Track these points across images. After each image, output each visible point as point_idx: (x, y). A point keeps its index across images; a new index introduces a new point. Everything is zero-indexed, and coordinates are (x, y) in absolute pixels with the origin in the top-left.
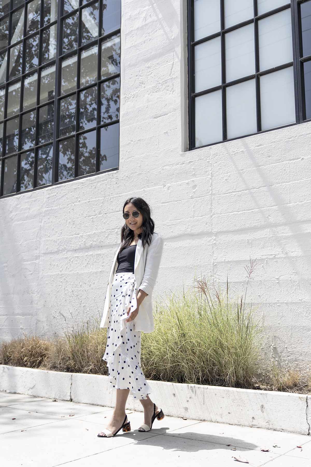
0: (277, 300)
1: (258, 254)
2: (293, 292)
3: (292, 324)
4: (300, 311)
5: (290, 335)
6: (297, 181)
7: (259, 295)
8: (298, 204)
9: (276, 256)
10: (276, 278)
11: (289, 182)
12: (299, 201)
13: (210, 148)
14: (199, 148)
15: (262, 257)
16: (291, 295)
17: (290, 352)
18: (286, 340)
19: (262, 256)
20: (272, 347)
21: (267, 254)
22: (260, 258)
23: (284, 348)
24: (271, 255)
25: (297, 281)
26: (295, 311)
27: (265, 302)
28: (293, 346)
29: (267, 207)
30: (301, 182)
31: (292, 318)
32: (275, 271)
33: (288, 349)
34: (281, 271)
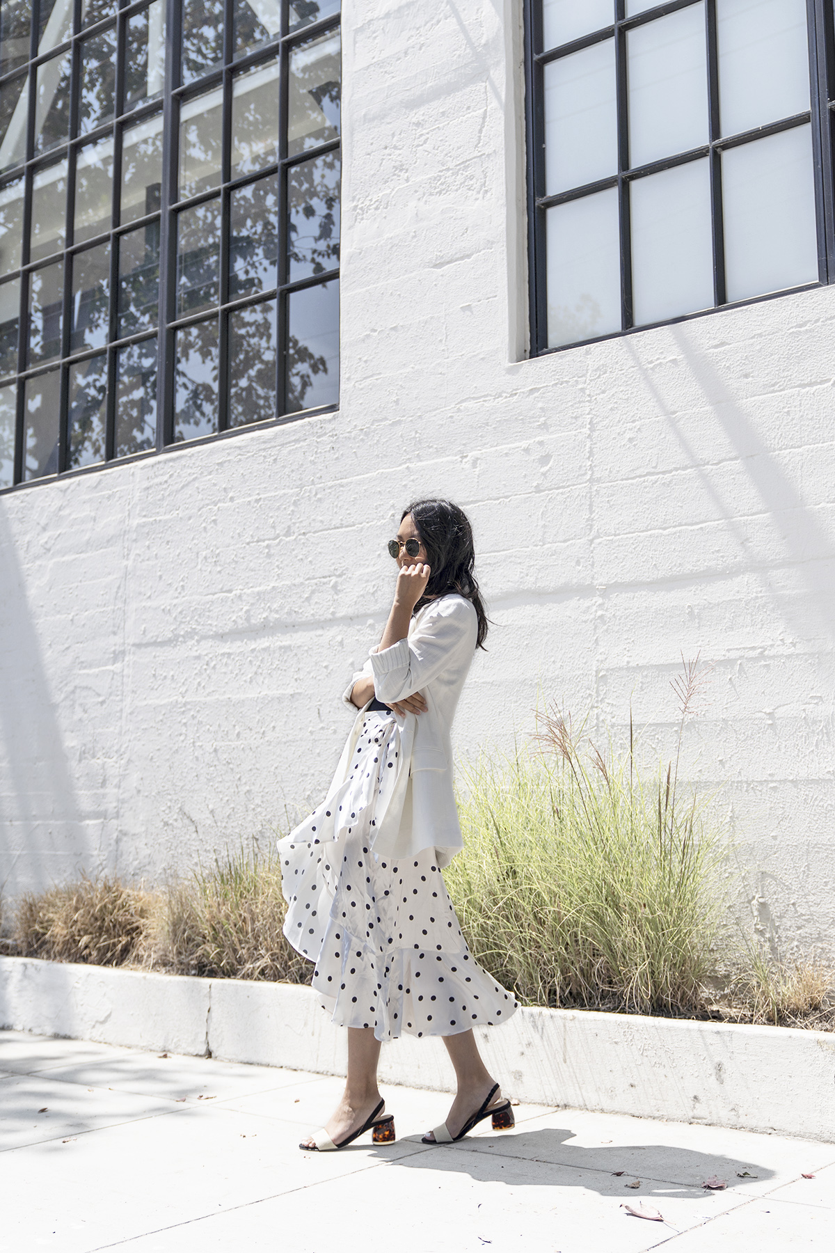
0: (769, 772)
1: (716, 647)
2: (812, 751)
3: (809, 839)
4: (829, 802)
5: (802, 869)
6: (820, 445)
7: (721, 761)
8: (823, 508)
9: (766, 653)
10: (765, 713)
11: (800, 447)
12: (827, 500)
13: (587, 353)
14: (557, 350)
15: (728, 654)
16: (807, 758)
17: (804, 915)
18: (793, 883)
19: (728, 650)
20: (754, 902)
21: (742, 646)
22: (723, 658)
23: (788, 905)
24: (753, 648)
25: (821, 721)
26: (816, 804)
27: (736, 780)
28: (811, 898)
29: (741, 516)
30: (831, 447)
31: (810, 822)
32: (763, 692)
33: (798, 909)
34: (778, 693)
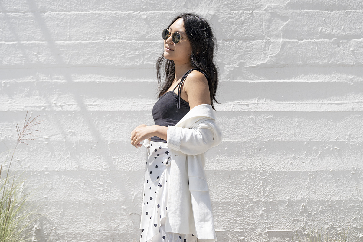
0: (45, 167)
1: (19, 104)
2: (68, 157)
3: (65, 198)
4: (76, 181)
5: (60, 213)
6: (80, 13)
7: (18, 161)
8: (80, 43)
9: (47, 109)
10: (44, 138)
11: (69, 12)
12: (82, 39)
15: (25, 109)
16: (65, 160)
17: (60, 234)
18: (55, 219)
19: (26, 107)
20: (34, 229)
21: (33, 105)
22: (22, 110)
23: (52, 230)
24: (40, 107)
25: (73, 143)
26: (69, 182)
27: (27, 170)
28: (64, 226)
29: (36, 41)
30: (85, 15)
31: (65, 191)
32: (44, 128)
33: (57, 231)
34: (52, 129)
